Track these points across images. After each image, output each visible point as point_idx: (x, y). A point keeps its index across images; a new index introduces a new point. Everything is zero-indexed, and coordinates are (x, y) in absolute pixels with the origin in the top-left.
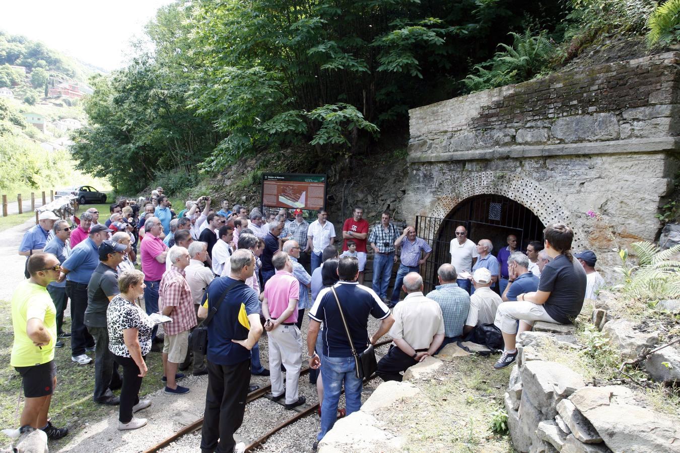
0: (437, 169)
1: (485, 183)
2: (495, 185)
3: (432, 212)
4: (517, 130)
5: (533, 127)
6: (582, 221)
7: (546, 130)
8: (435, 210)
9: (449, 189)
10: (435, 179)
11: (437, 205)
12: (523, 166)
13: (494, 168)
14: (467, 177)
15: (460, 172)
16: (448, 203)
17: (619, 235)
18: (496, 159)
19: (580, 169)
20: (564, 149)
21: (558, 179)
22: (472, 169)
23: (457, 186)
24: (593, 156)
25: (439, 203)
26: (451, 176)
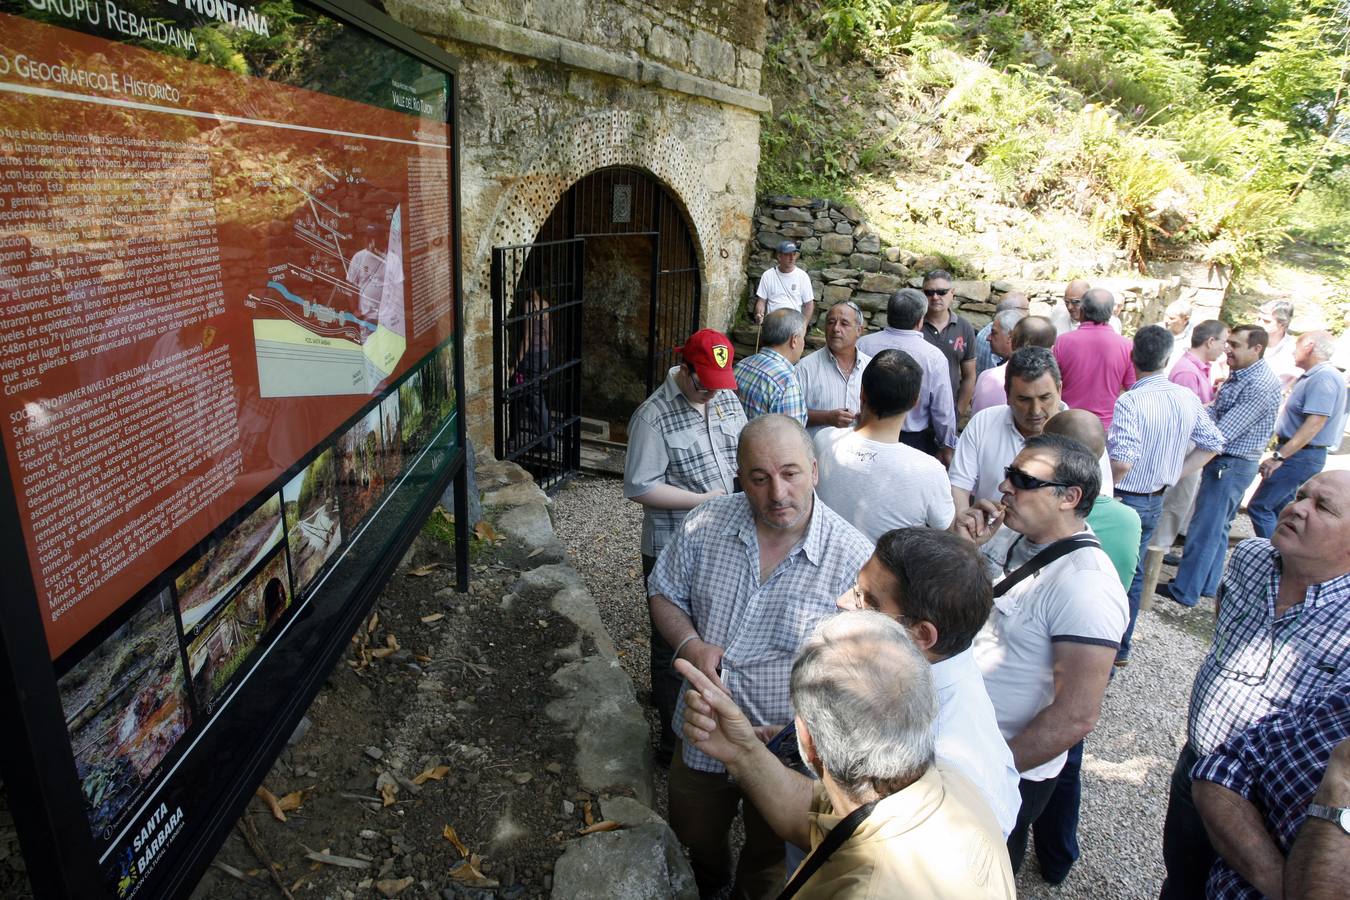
0: (495, 77)
1: (618, 138)
2: (634, 145)
3: (489, 230)
4: (654, 25)
5: (672, 31)
6: (717, 204)
7: (685, 44)
8: (507, 222)
9: (541, 150)
10: (487, 114)
11: (509, 203)
12: (662, 106)
13: (625, 104)
14: (581, 119)
15: (558, 99)
16: (540, 193)
17: (737, 217)
18: (631, 82)
19: (715, 125)
20: (714, 88)
21: (698, 137)
22: (586, 98)
23: (561, 142)
24: (724, 106)
25: (516, 197)
26: (537, 111)
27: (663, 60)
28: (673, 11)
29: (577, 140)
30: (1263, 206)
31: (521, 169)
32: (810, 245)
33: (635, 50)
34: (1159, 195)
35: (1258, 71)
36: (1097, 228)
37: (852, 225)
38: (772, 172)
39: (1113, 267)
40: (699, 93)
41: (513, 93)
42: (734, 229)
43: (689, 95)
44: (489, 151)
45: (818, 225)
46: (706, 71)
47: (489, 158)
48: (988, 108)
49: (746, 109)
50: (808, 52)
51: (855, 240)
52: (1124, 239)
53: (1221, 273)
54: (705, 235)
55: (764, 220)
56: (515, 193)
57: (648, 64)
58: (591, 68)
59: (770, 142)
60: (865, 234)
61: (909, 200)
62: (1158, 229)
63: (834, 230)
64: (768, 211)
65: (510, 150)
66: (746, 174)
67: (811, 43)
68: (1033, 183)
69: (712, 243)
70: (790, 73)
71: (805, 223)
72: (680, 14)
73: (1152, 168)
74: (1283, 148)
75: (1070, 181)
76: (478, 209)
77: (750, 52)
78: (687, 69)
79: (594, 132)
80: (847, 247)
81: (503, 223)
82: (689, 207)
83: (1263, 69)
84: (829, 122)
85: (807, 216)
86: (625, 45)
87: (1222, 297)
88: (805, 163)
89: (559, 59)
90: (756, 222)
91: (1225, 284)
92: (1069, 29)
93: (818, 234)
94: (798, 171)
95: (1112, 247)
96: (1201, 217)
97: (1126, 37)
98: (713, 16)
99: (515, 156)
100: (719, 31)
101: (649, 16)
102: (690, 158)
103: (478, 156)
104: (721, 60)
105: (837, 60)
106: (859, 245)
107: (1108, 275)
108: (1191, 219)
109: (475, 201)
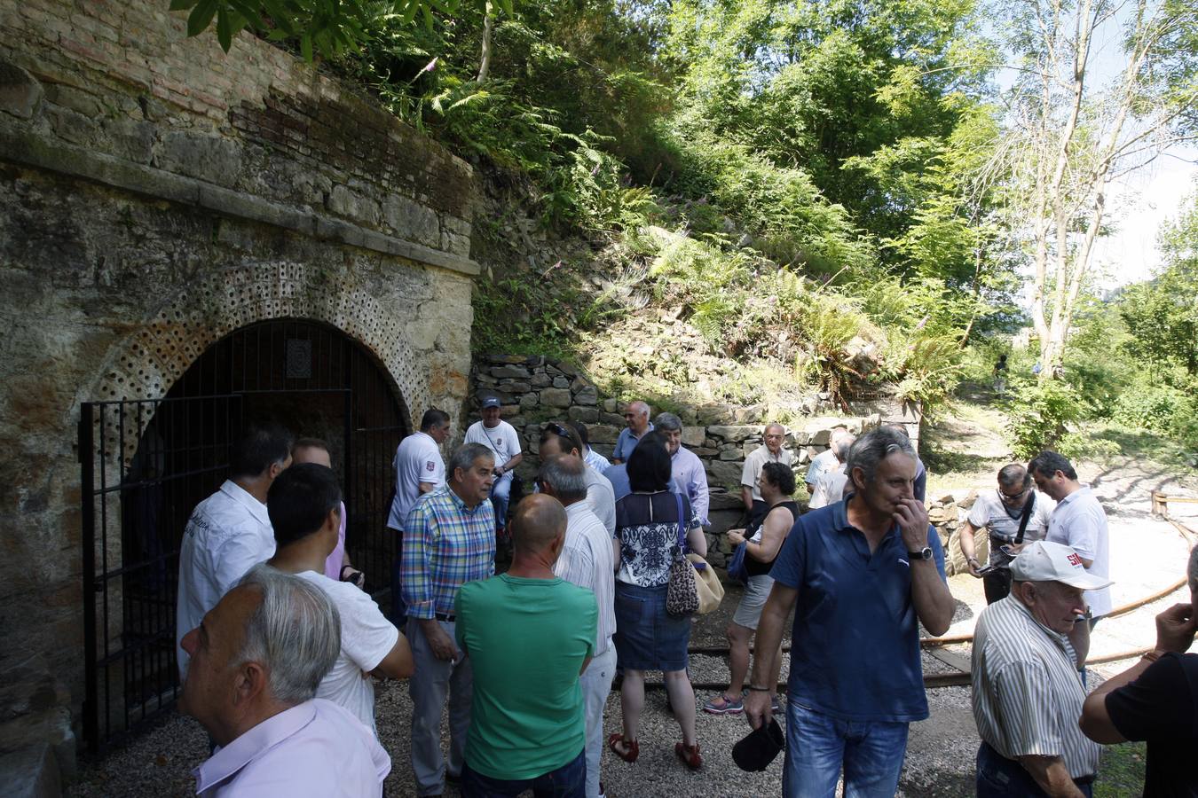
0: (103, 215)
1: (288, 289)
2: (311, 299)
3: (91, 384)
4: (334, 184)
5: (359, 191)
6: (423, 361)
7: (376, 205)
8: (120, 374)
9: (175, 296)
10: (91, 254)
11: (123, 353)
12: (349, 263)
13: (299, 257)
14: (235, 268)
15: (202, 246)
16: (173, 343)
17: (450, 374)
18: (306, 236)
19: (417, 284)
20: (412, 249)
21: (396, 295)
22: (243, 246)
23: (205, 290)
24: (426, 267)
25: (135, 347)
26: (170, 255)
27: (349, 218)
28: (358, 172)
29: (229, 289)
30: (938, 349)
31: (146, 317)
32: (528, 399)
33: (310, 204)
34: (850, 343)
35: (913, 240)
36: (801, 373)
37: (568, 379)
38: (489, 332)
39: (818, 407)
40: (393, 251)
41: (132, 235)
42: (447, 386)
43: (382, 254)
44: (94, 294)
45: (535, 381)
46: (406, 232)
47: (95, 302)
48: (692, 272)
49: (455, 272)
50: (529, 228)
51: (573, 394)
52: (826, 382)
53: (913, 408)
54: (410, 391)
55: (482, 378)
56: (133, 342)
57: (325, 219)
58: (245, 215)
59: (488, 305)
60: (581, 388)
61: (625, 355)
62: (853, 371)
63: (551, 385)
64: (486, 369)
65: (127, 295)
66: (458, 333)
67: (529, 221)
68: (738, 335)
69: (419, 400)
70: (510, 246)
71: (522, 379)
72: (368, 176)
73: (840, 319)
74: (944, 301)
75: (772, 334)
76: (75, 359)
77: (456, 220)
78: (380, 229)
79: (253, 282)
80: (565, 399)
81: (114, 375)
82: (387, 364)
83: (917, 238)
84: (548, 287)
85: (524, 372)
86: (298, 197)
87: (918, 430)
88: (524, 324)
89: (197, 203)
90: (473, 379)
91: (919, 418)
92: (763, 218)
93: (537, 388)
94: (517, 331)
95: (815, 390)
96: (888, 360)
97: (810, 224)
98: (409, 182)
99: (135, 302)
100: (417, 197)
101: (328, 174)
102: (386, 314)
103: (76, 299)
104: (421, 224)
105: (556, 236)
106: (577, 397)
107: (815, 416)
108: (881, 362)
109: (68, 350)
